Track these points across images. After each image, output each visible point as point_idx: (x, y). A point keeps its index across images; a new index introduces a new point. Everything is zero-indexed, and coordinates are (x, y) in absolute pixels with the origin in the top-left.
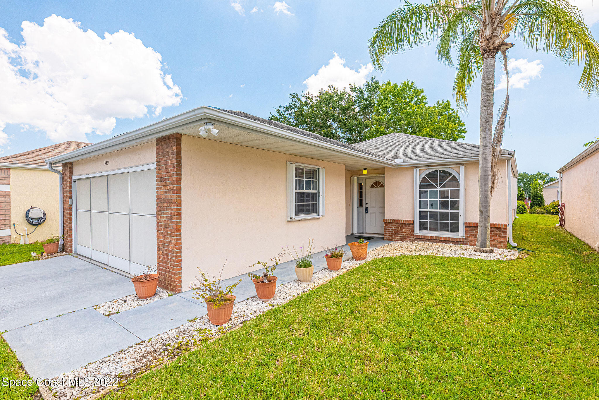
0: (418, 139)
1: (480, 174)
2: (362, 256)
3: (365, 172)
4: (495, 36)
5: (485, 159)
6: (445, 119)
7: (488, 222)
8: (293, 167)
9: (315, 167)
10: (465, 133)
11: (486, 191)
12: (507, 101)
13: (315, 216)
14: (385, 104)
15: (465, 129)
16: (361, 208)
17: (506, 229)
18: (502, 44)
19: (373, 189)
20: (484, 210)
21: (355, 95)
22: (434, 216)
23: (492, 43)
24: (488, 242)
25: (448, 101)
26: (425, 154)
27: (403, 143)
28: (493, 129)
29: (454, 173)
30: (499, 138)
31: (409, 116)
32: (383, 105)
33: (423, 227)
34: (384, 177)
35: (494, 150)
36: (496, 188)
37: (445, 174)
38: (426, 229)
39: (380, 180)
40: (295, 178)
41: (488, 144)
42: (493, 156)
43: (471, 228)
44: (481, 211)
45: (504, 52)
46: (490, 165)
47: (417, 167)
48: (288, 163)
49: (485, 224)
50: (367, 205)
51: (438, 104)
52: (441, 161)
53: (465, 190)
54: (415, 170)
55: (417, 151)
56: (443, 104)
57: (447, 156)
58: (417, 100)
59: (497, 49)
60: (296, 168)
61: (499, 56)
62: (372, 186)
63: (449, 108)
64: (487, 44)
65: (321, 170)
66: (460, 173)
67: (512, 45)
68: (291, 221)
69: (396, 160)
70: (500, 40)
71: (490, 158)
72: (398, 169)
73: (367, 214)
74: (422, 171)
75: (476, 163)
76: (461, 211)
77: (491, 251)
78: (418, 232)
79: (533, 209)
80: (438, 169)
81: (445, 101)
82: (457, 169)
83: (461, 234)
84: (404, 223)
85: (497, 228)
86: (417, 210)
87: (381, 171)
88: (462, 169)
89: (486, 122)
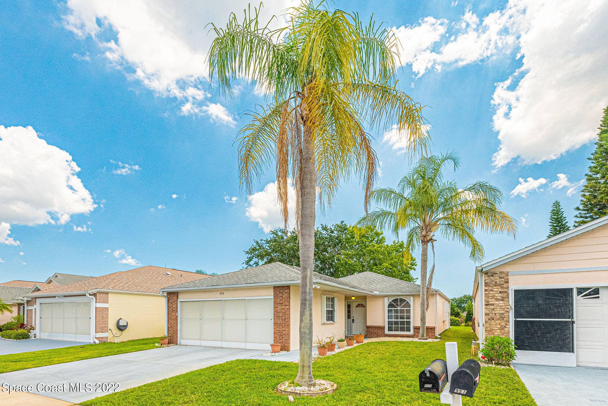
0: (385, 278)
1: (421, 301)
2: (362, 341)
3: (353, 298)
4: (427, 235)
5: (423, 294)
6: (400, 256)
7: (425, 325)
8: (325, 297)
9: (332, 296)
10: (416, 265)
11: (424, 310)
12: (434, 266)
13: (332, 322)
14: (352, 242)
15: (416, 262)
16: (349, 320)
17: (435, 329)
18: (431, 239)
19: (357, 308)
20: (423, 319)
21: (325, 233)
22: (396, 323)
23: (426, 238)
24: (425, 335)
25: (402, 242)
26: (391, 289)
27: (376, 280)
28: (427, 279)
29: (407, 300)
30: (430, 283)
31: (372, 253)
32: (350, 243)
33: (390, 329)
34: (366, 301)
35: (428, 289)
36: (429, 308)
37: (402, 301)
38: (392, 330)
39: (362, 303)
40: (326, 303)
41: (425, 287)
42: (427, 292)
43: (417, 329)
44: (421, 320)
45: (432, 243)
46: (425, 297)
47: (386, 296)
48: (323, 295)
49: (423, 326)
50: (353, 318)
51: (394, 242)
52: (400, 293)
53: (414, 309)
54: (385, 298)
55: (385, 287)
56: (399, 243)
57: (404, 291)
58: (378, 240)
59: (428, 241)
60: (327, 298)
61: (430, 244)
62: (357, 307)
63: (403, 247)
64: (424, 238)
65: (335, 298)
66: (411, 300)
67: (436, 240)
68: (323, 324)
69: (375, 292)
70: (430, 238)
71: (426, 294)
72: (375, 297)
73: (353, 324)
74: (389, 298)
75: (419, 295)
76: (411, 320)
77: (426, 339)
78: (387, 332)
79: (467, 324)
80: (399, 297)
81: (400, 241)
82: (409, 298)
83: (412, 332)
84: (379, 328)
85: (431, 329)
86: (387, 320)
87: (365, 298)
88: (412, 298)
89: (424, 276)
